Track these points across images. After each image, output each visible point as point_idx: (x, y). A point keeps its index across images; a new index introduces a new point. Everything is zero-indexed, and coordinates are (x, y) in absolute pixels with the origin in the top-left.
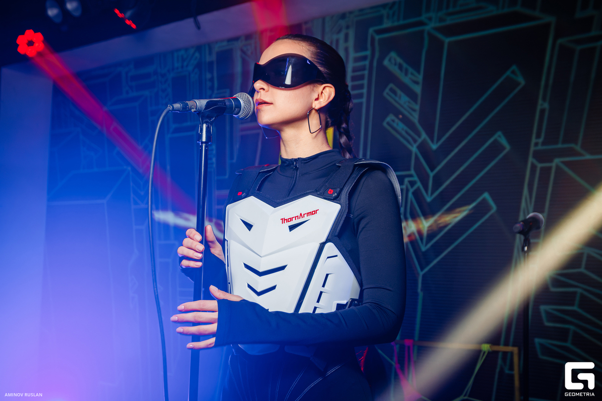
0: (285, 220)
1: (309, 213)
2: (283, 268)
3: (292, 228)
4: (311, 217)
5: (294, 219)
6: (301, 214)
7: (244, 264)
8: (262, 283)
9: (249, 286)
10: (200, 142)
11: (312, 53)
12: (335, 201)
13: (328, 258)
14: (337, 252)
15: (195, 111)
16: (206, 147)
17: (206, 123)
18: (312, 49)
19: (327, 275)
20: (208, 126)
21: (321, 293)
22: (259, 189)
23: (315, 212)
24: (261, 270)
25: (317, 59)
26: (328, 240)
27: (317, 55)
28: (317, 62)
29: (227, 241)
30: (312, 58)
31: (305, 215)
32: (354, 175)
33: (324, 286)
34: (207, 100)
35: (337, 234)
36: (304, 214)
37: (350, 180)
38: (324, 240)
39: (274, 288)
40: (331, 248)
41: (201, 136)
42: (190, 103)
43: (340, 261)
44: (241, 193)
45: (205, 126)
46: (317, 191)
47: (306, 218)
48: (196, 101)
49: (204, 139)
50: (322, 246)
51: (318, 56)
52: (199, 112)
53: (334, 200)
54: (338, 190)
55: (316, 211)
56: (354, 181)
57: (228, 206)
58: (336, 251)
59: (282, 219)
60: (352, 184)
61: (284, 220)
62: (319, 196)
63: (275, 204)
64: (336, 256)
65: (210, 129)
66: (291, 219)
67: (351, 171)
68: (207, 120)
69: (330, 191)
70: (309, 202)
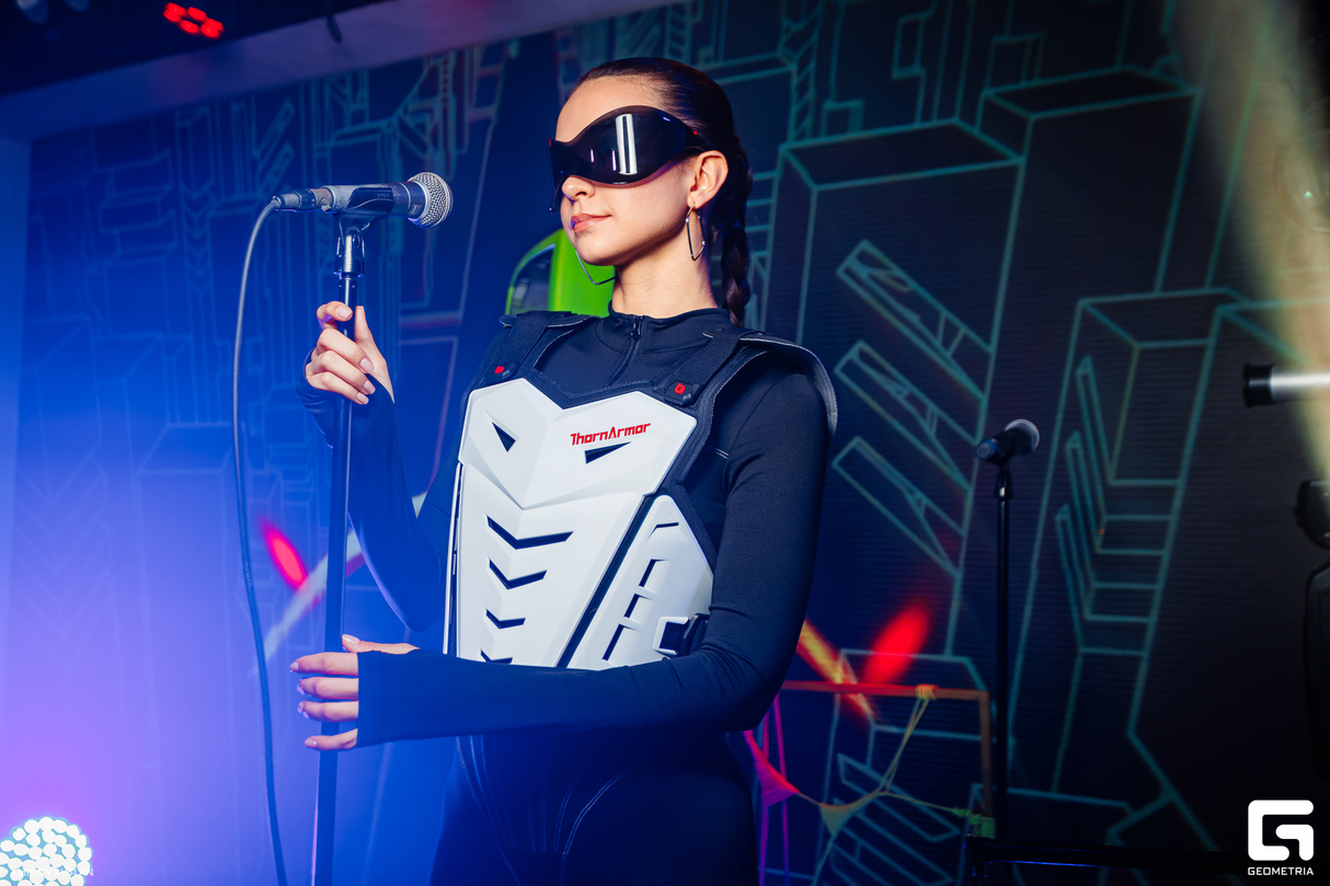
0: (579, 437)
1: (630, 429)
2: (563, 537)
3: (592, 456)
4: (632, 437)
5: (598, 437)
6: (613, 429)
7: (489, 519)
8: (519, 563)
9: (492, 566)
10: (340, 274)
11: (665, 94)
12: (686, 410)
13: (658, 526)
14: (677, 516)
15: (328, 210)
16: (351, 283)
17: (353, 233)
18: (662, 85)
19: (652, 562)
20: (356, 240)
21: (636, 597)
22: (540, 366)
23: (642, 428)
24: (518, 536)
25: (678, 105)
26: (661, 491)
27: (673, 96)
28: (678, 111)
29: (462, 466)
30: (666, 104)
31: (622, 433)
32: (734, 362)
33: (642, 583)
34: (354, 188)
35: (681, 479)
36: (619, 431)
37: (724, 371)
38: (652, 489)
39: (540, 576)
40: (665, 507)
41: (340, 262)
42: (318, 193)
43: (683, 535)
44: (502, 368)
45: (349, 240)
46: (653, 384)
47: (622, 439)
48: (331, 188)
49: (348, 268)
50: (648, 500)
51: (676, 97)
52: (337, 214)
53: (685, 407)
54: (696, 387)
55: (646, 425)
56: (732, 372)
57: (475, 393)
58: (676, 514)
59: (574, 435)
60: (726, 379)
61: (577, 438)
62: (655, 395)
63: (565, 403)
64: (676, 524)
65: (361, 246)
66: (592, 437)
67: (730, 352)
68: (355, 228)
69: (679, 388)
70: (635, 406)
